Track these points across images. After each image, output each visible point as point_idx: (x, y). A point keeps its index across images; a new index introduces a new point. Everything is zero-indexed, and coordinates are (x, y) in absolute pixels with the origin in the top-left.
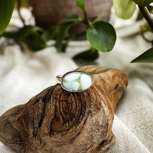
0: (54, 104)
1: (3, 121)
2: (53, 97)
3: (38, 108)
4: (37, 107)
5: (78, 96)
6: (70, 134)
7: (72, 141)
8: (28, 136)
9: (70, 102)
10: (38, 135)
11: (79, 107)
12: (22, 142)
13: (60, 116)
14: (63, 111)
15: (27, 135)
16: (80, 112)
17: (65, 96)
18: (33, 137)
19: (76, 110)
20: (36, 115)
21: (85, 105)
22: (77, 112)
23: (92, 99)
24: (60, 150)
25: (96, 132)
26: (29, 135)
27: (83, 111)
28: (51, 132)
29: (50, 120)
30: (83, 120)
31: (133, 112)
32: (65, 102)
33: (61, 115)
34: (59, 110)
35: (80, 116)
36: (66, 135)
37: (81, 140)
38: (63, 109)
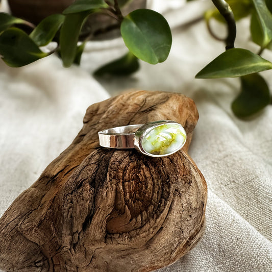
0: (114, 189)
1: (6, 233)
2: (110, 175)
3: (83, 199)
4: (80, 196)
5: (154, 167)
6: (144, 234)
7: (148, 244)
8: (59, 248)
9: (142, 178)
10: (82, 244)
11: (158, 185)
12: (46, 262)
13: (125, 206)
14: (131, 197)
15: (57, 248)
16: (160, 193)
17: (132, 170)
18: (70, 249)
19: (154, 192)
20: (78, 211)
21: (168, 181)
22: (155, 195)
23: (178, 168)
24: (126, 263)
25: (188, 221)
26: (62, 246)
27: (166, 190)
28: (106, 236)
29: (105, 216)
30: (167, 206)
31: (213, 162)
32: (134, 182)
33: (126, 204)
34: (123, 196)
35: (161, 201)
36: (138, 237)
37: (163, 240)
38: (130, 193)
